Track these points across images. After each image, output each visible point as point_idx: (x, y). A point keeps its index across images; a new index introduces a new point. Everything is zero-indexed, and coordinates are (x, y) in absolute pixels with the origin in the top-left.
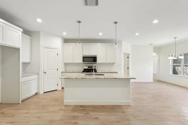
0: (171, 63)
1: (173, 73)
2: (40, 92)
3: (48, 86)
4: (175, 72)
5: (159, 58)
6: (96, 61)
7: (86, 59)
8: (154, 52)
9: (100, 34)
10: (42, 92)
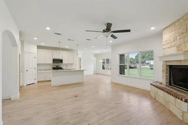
0: (102, 63)
1: (103, 69)
2: (24, 85)
3: (29, 80)
4: (103, 68)
5: (97, 60)
6: (62, 62)
7: (55, 61)
8: (94, 57)
9: (67, 47)
10: (25, 85)
